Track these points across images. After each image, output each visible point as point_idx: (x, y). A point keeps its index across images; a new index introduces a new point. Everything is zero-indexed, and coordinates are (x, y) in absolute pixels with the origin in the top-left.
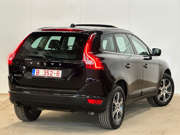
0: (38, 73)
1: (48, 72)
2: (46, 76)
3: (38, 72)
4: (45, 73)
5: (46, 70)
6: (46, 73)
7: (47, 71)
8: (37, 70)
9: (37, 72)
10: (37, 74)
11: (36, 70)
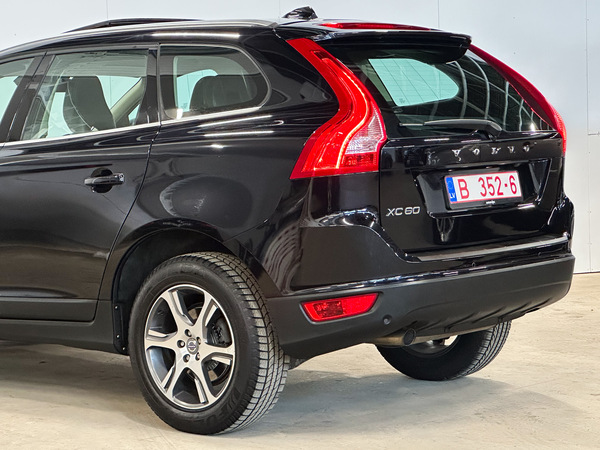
0: (465, 193)
1: (490, 182)
2: (490, 200)
3: (465, 188)
4: (483, 186)
5: (484, 177)
6: (486, 186)
7: (488, 178)
8: (460, 181)
9: (461, 189)
10: (463, 197)
11: (455, 179)
